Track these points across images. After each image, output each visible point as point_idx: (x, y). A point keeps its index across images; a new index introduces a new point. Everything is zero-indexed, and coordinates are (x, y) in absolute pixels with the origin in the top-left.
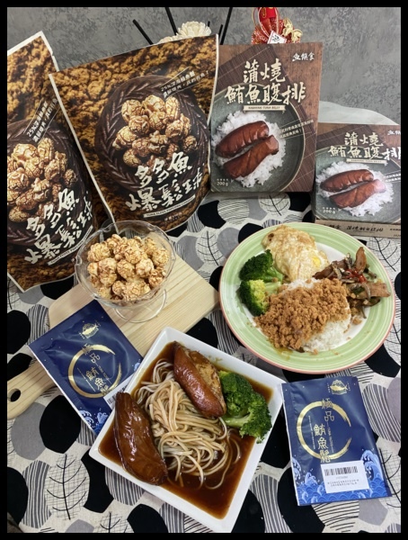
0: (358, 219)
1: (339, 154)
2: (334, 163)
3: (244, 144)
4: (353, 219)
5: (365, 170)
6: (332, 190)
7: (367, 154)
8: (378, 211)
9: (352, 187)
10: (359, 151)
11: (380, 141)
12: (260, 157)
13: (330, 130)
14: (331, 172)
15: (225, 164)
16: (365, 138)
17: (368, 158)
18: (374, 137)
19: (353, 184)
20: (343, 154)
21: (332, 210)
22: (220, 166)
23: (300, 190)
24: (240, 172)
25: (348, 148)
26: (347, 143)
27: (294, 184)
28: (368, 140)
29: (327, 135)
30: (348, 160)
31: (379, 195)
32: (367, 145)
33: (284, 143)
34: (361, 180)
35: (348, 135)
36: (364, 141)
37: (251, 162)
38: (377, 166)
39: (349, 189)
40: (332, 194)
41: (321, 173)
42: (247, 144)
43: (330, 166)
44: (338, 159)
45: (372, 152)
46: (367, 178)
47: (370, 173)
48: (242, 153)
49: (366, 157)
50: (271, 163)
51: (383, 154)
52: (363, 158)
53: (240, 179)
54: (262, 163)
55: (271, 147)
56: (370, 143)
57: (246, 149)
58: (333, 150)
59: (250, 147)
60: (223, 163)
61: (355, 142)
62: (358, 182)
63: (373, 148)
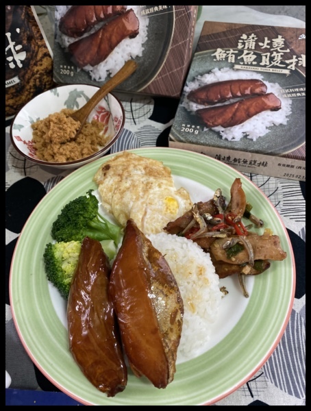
0: (229, 145)
1: (227, 58)
2: (216, 69)
3: (95, 19)
4: (222, 143)
5: (257, 81)
6: (203, 103)
7: (265, 61)
8: (262, 135)
9: (232, 101)
10: (255, 57)
11: (286, 45)
12: (114, 39)
13: (221, 29)
14: (209, 79)
15: (71, 45)
16: (267, 41)
17: (265, 66)
18: (279, 41)
19: (234, 96)
20: (232, 59)
21: (195, 129)
22: (65, 48)
23: (164, 92)
24: (88, 58)
25: (241, 52)
26: (240, 46)
27: (157, 82)
28: (270, 44)
29: (217, 35)
30: (237, 67)
31: (269, 113)
32: (266, 50)
33: (147, 22)
34: (248, 92)
35: (244, 37)
36: (265, 45)
37: (102, 46)
38: (275, 77)
39: (227, 103)
40: (201, 107)
41: (193, 80)
42: (99, 20)
43: (209, 72)
44: (223, 64)
45: (272, 59)
46: (258, 90)
47: (264, 85)
48: (92, 32)
49: (262, 64)
50: (129, 50)
51: (288, 62)
52: (258, 65)
53: (88, 68)
54: (116, 49)
55: (130, 28)
56: (272, 47)
57: (97, 27)
58: (219, 53)
59: (102, 23)
60: (67, 44)
61: (252, 45)
62: (243, 95)
63: (275, 54)
